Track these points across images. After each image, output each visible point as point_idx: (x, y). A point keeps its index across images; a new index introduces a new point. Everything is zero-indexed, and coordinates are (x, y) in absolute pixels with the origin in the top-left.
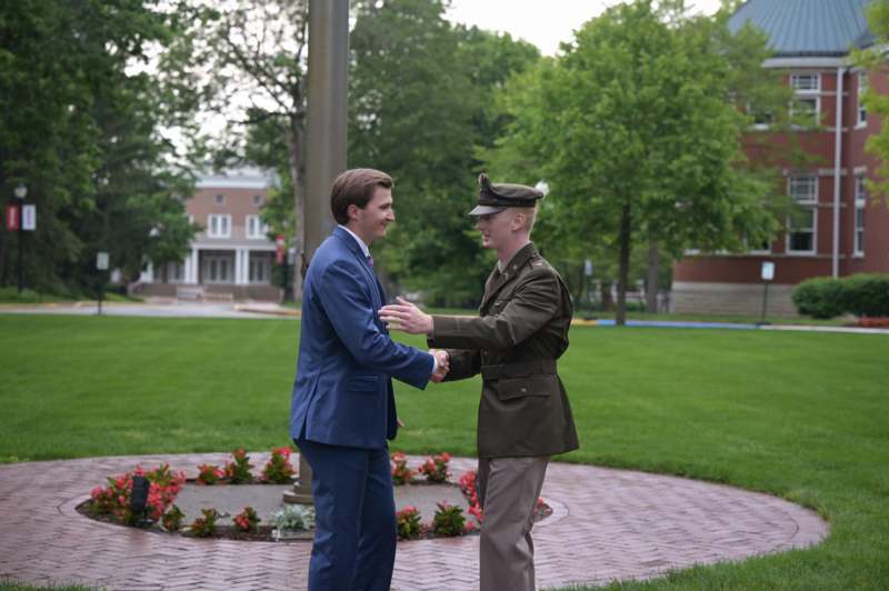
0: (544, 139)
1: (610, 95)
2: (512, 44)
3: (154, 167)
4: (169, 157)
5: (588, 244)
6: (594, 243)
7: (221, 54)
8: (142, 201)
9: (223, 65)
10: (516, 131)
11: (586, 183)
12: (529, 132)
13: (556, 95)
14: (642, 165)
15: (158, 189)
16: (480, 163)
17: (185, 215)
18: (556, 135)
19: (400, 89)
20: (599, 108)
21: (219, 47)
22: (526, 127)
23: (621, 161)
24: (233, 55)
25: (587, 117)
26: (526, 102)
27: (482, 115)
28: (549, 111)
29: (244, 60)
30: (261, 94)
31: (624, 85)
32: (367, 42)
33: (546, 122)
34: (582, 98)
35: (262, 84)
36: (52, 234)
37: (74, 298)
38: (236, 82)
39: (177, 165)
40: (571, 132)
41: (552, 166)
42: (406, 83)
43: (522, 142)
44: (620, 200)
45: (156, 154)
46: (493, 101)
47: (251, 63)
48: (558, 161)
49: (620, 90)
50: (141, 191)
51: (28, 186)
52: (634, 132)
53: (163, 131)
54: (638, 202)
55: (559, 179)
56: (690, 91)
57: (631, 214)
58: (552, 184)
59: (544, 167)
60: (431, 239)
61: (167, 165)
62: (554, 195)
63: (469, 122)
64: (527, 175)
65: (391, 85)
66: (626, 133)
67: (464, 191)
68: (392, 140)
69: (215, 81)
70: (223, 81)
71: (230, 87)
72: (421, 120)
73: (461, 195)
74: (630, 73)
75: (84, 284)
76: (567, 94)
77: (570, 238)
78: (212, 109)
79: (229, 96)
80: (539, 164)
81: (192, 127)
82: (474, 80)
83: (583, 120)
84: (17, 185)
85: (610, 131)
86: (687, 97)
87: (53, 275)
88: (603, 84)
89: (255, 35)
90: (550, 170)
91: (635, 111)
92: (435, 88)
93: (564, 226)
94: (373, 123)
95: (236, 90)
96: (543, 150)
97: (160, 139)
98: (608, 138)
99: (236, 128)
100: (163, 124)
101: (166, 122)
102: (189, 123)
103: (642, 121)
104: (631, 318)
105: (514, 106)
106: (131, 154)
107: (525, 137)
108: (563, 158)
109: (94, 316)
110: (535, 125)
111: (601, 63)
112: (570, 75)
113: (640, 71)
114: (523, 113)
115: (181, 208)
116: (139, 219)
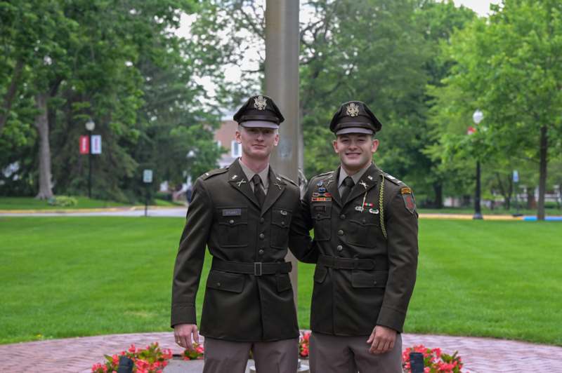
0: (478, 78)
1: (529, 43)
2: (455, 9)
3: (189, 106)
4: (201, 99)
5: (515, 158)
6: (519, 157)
7: (236, 20)
8: (182, 131)
9: (238, 29)
10: (457, 73)
11: (512, 111)
12: (467, 73)
13: (487, 44)
14: (555, 97)
15: (194, 122)
16: (432, 98)
17: (215, 141)
18: (488, 75)
19: (370, 44)
20: (520, 52)
21: (235, 16)
22: (465, 70)
23: (538, 94)
24: (245, 22)
25: (511, 60)
26: (465, 50)
27: (433, 62)
28: (482, 56)
29: (254, 25)
31: (540, 36)
32: (345, 9)
33: (479, 65)
34: (507, 45)
36: (114, 156)
37: (131, 204)
38: (248, 41)
39: (208, 104)
40: (499, 72)
41: (485, 99)
42: (375, 39)
43: (463, 80)
44: (537, 124)
45: (192, 96)
46: (441, 51)
47: (258, 27)
48: (489, 94)
49: (537, 38)
50: (181, 124)
51: (96, 122)
52: (548, 71)
53: (197, 80)
54: (553, 125)
55: (491, 108)
57: (548, 134)
58: (486, 113)
59: (479, 99)
60: (396, 157)
61: (201, 105)
62: (487, 121)
63: (423, 68)
64: (466, 105)
65: (364, 41)
66: (543, 72)
67: (420, 120)
68: (365, 82)
69: (232, 41)
70: (238, 41)
71: (244, 44)
72: (387, 67)
73: (418, 123)
74: (544, 24)
75: (139, 193)
76: (496, 42)
77: (501, 154)
78: (231, 62)
79: (242, 52)
80: (474, 97)
81: (219, 76)
82: (426, 36)
83: (508, 61)
84: (88, 121)
85: (529, 71)
87: (116, 187)
88: (524, 35)
89: (262, 6)
90: (483, 102)
91: (549, 54)
92: (397, 42)
93: (495, 144)
94: (351, 69)
95: (248, 48)
96: (478, 87)
97: (195, 85)
98: (528, 75)
99: (248, 76)
100: (197, 74)
101: (200, 73)
102: (217, 73)
103: (555, 62)
104: (549, 214)
105: (455, 54)
106: (173, 97)
107: (464, 76)
108: (493, 93)
109: (142, 217)
110: (471, 67)
111: (522, 18)
112: (498, 27)
113: (552, 23)
114: (462, 59)
115: (211, 136)
116: (179, 144)
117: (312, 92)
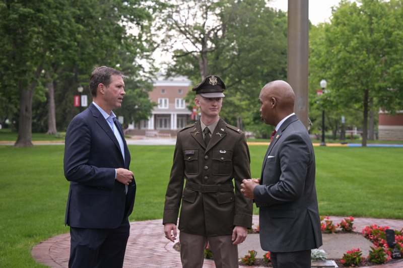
0: (327, 60)
1: (358, 38)
3: (135, 77)
4: (141, 73)
7: (168, 25)
8: (130, 92)
9: (170, 30)
11: (347, 80)
12: (320, 57)
13: (332, 39)
14: (374, 70)
15: (137, 87)
17: (149, 99)
18: (333, 58)
19: (251, 39)
20: (352, 44)
21: (168, 22)
22: (319, 55)
23: (364, 69)
24: (174, 26)
25: (346, 48)
26: (318, 43)
28: (330, 46)
29: (179, 27)
30: (187, 43)
31: (365, 35)
33: (328, 52)
34: (344, 40)
35: (188, 38)
38: (176, 37)
39: (145, 76)
40: (340, 56)
41: (331, 73)
43: (317, 61)
44: (363, 88)
45: (136, 71)
47: (183, 29)
48: (334, 70)
49: (363, 35)
50: (130, 88)
52: (371, 55)
53: (139, 61)
54: (372, 88)
55: (334, 79)
56: (398, 34)
57: (369, 94)
58: (330, 81)
61: (141, 76)
62: (329, 86)
64: (319, 76)
66: (367, 55)
69: (166, 37)
70: (170, 37)
71: (173, 40)
72: (261, 53)
74: (368, 27)
76: (337, 38)
77: (340, 106)
78: (165, 50)
79: (172, 44)
81: (151, 59)
85: (358, 55)
86: (396, 38)
88: (354, 33)
89: (184, 16)
91: (371, 45)
92: (267, 38)
93: (337, 100)
95: (176, 41)
97: (137, 64)
98: (357, 58)
100: (139, 57)
101: (140, 57)
102: (150, 57)
104: (369, 143)
107: (318, 59)
108: (336, 69)
110: (323, 54)
111: (354, 24)
112: (338, 29)
113: (372, 26)
114: (317, 48)
115: (147, 96)
116: (131, 100)
117: (215, 69)
